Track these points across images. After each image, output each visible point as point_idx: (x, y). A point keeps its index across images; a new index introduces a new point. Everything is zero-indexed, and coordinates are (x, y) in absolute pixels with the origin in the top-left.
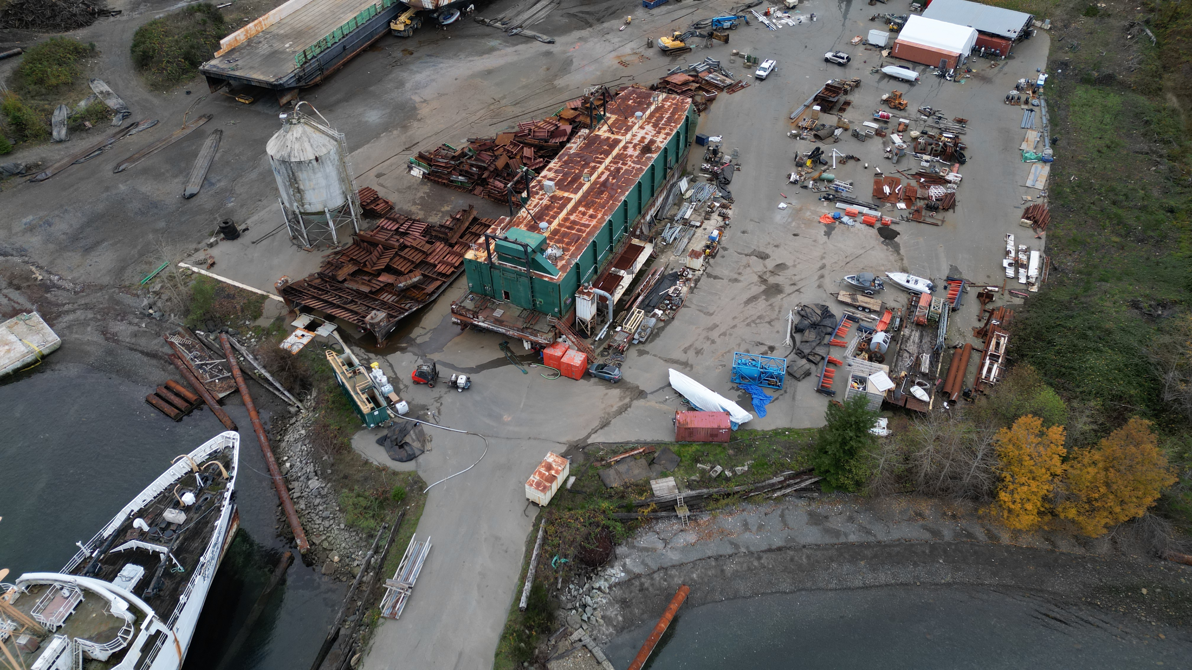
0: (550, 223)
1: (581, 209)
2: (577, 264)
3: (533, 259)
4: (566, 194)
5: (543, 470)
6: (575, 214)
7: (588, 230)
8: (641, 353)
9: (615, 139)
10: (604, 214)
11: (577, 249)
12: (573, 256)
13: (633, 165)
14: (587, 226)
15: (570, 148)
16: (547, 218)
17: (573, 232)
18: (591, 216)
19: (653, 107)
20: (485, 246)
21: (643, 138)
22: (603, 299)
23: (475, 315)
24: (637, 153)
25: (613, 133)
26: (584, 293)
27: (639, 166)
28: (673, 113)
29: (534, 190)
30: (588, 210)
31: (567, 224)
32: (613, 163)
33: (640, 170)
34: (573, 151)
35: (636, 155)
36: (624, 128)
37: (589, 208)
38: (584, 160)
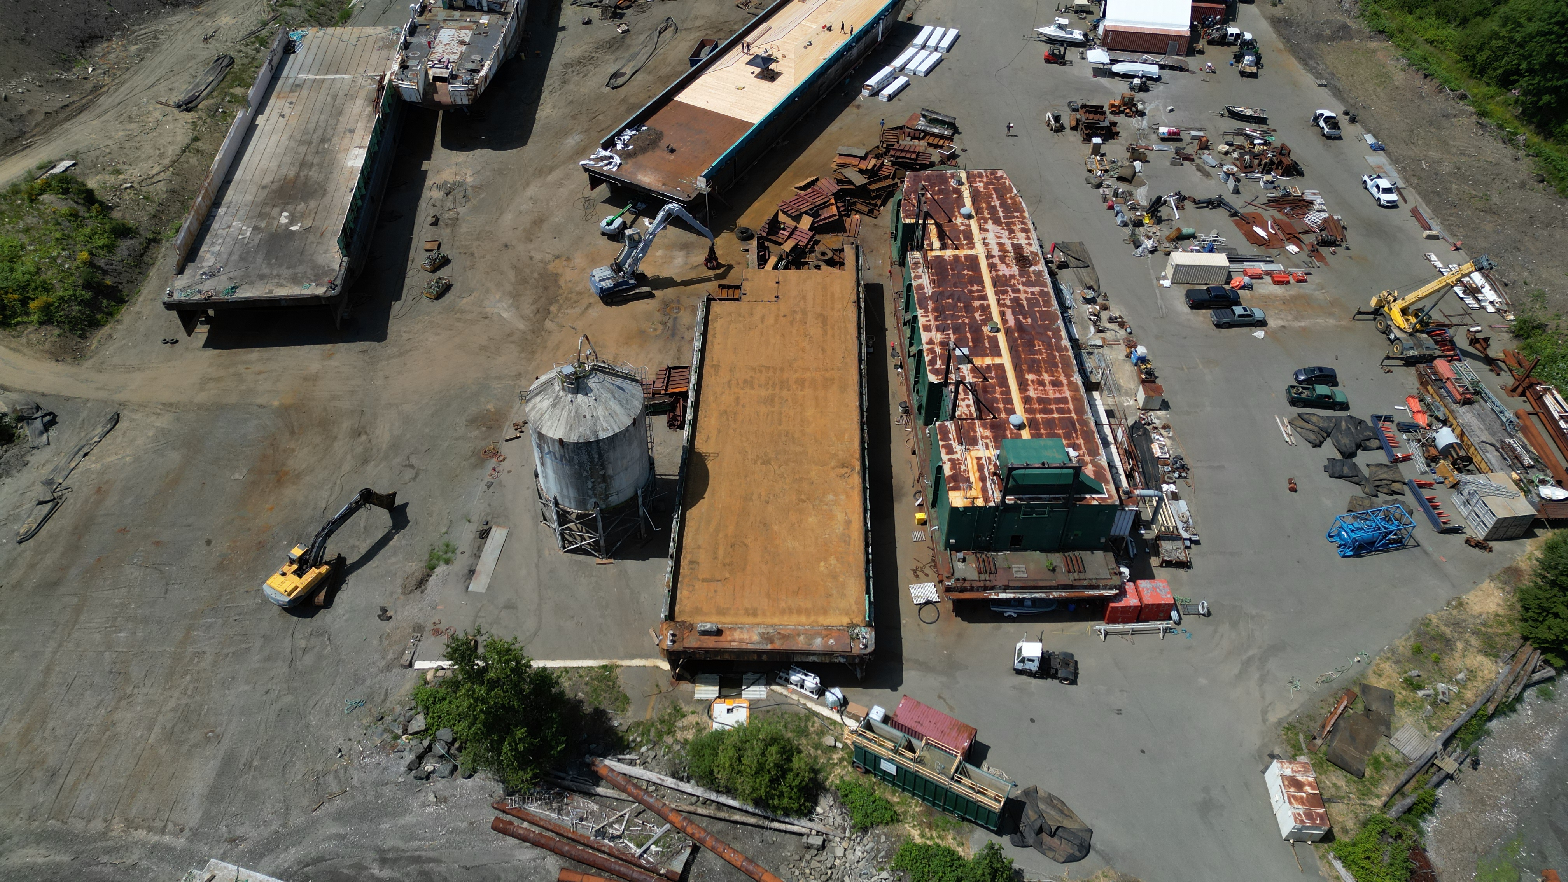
0: (1013, 412)
4: (988, 361)
7: (1071, 406)
9: (967, 257)
10: (1068, 376)
11: (1087, 440)
12: (1092, 453)
13: (1029, 290)
14: (1064, 400)
15: (921, 287)
16: (1000, 406)
17: (1056, 415)
18: (1055, 384)
19: (966, 195)
21: (1001, 245)
24: (1015, 270)
25: (957, 248)
26: (1127, 502)
27: (1037, 289)
28: (1001, 197)
29: (937, 366)
30: (1041, 375)
31: (1037, 406)
32: (1000, 293)
33: (1044, 294)
34: (929, 291)
35: (1017, 273)
36: (961, 236)
37: (1038, 372)
38: (959, 300)
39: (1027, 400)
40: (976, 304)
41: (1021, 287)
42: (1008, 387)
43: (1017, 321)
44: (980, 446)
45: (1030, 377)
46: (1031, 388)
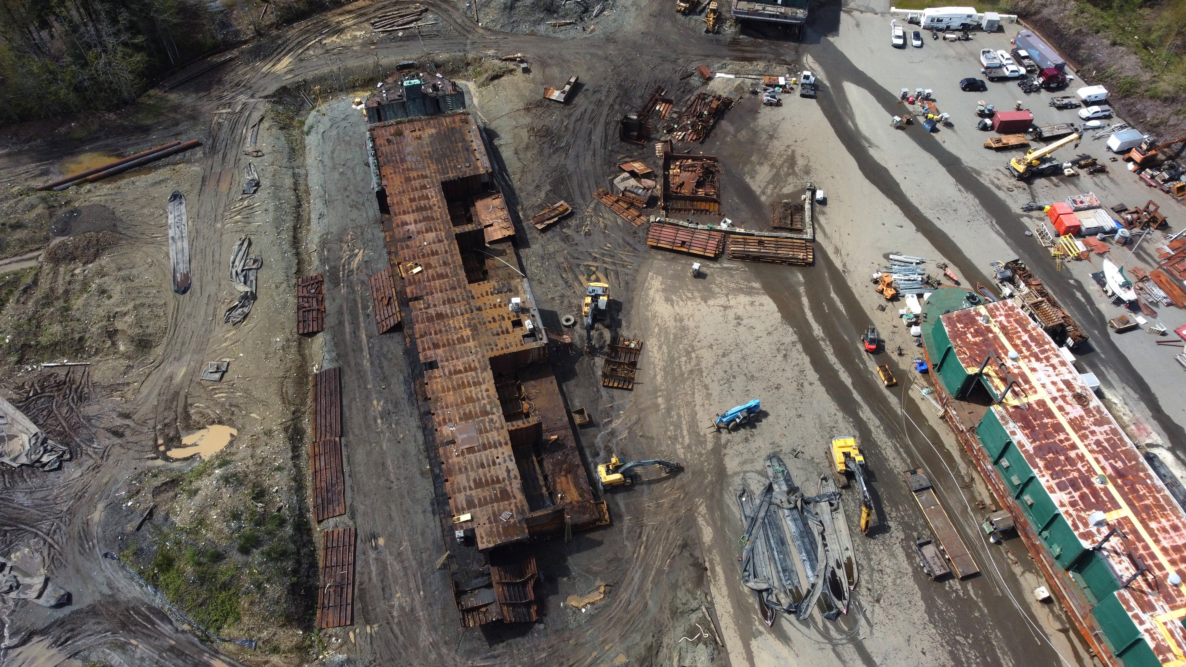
0: (1163, 567)
4: (1116, 515)
9: (1038, 403)
13: (1101, 429)
15: (1021, 444)
19: (998, 332)
21: (1055, 384)
25: (1025, 395)
27: (1107, 427)
28: (1026, 331)
29: (1082, 529)
30: (1160, 523)
31: (1176, 557)
32: (1083, 437)
33: (1114, 431)
34: (1029, 447)
35: (1083, 413)
36: (1020, 380)
37: (1155, 518)
38: (1057, 453)
39: (1164, 550)
40: (1072, 454)
41: (1093, 428)
42: (1143, 541)
43: (1111, 465)
44: (1159, 611)
45: (1153, 525)
46: (1160, 537)
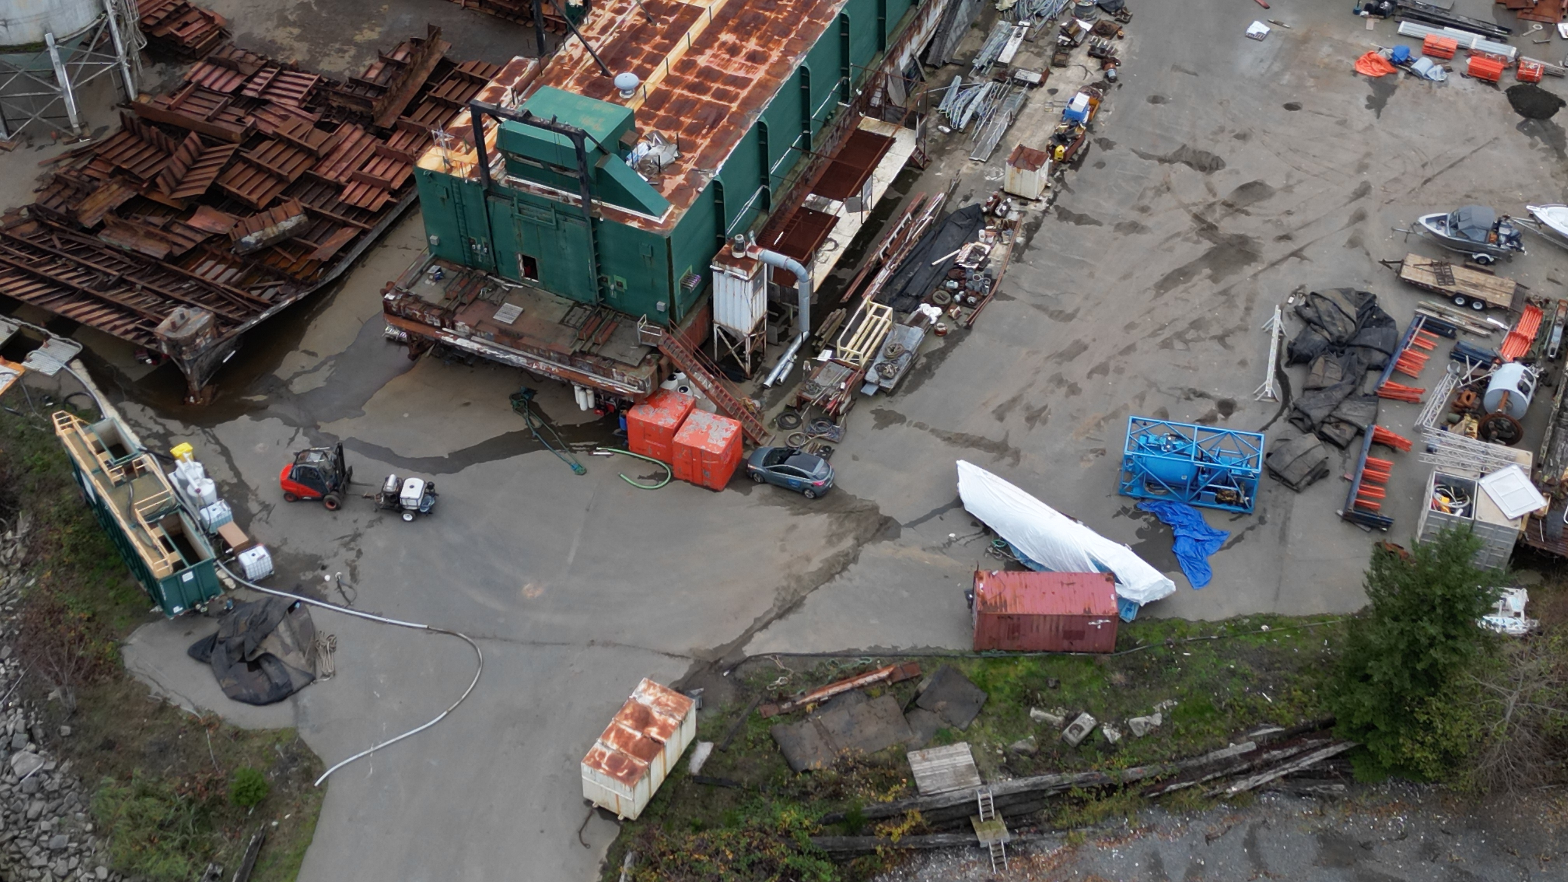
0: (643, 74)
1: (727, 37)
2: (715, 184)
3: (600, 172)
5: (627, 726)
6: (709, 52)
7: (744, 93)
8: (885, 419)
10: (787, 52)
11: (716, 144)
12: (705, 162)
14: (742, 82)
16: (636, 62)
17: (706, 98)
18: (753, 57)
20: (471, 135)
22: (783, 276)
23: (448, 318)
26: (734, 262)
30: (746, 40)
31: (690, 77)
37: (746, 35)
39: (685, 66)
42: (676, 40)
